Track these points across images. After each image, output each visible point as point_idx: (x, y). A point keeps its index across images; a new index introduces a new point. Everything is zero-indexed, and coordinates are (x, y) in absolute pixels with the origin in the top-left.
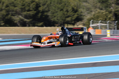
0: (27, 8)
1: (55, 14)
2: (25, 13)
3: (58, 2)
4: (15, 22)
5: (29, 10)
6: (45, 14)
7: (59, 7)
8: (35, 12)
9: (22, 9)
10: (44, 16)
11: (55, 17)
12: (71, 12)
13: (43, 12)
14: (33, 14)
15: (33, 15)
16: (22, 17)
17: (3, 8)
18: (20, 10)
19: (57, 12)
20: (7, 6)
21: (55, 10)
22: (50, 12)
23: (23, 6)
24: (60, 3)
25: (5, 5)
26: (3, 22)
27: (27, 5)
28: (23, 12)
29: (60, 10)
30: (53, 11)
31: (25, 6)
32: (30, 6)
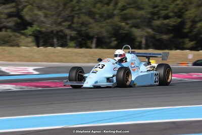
0: (163, 13)
2: (157, 23)
5: (167, 17)
6: (199, 25)
8: (179, 20)
9: (153, 14)
10: (195, 30)
13: (194, 22)
14: (174, 23)
15: (174, 26)
16: (153, 30)
17: (116, 12)
20: (123, 8)
23: (155, 7)
25: (120, 5)
26: (115, 40)
27: (164, 6)
28: (155, 20)
31: (160, 8)
32: (169, 9)
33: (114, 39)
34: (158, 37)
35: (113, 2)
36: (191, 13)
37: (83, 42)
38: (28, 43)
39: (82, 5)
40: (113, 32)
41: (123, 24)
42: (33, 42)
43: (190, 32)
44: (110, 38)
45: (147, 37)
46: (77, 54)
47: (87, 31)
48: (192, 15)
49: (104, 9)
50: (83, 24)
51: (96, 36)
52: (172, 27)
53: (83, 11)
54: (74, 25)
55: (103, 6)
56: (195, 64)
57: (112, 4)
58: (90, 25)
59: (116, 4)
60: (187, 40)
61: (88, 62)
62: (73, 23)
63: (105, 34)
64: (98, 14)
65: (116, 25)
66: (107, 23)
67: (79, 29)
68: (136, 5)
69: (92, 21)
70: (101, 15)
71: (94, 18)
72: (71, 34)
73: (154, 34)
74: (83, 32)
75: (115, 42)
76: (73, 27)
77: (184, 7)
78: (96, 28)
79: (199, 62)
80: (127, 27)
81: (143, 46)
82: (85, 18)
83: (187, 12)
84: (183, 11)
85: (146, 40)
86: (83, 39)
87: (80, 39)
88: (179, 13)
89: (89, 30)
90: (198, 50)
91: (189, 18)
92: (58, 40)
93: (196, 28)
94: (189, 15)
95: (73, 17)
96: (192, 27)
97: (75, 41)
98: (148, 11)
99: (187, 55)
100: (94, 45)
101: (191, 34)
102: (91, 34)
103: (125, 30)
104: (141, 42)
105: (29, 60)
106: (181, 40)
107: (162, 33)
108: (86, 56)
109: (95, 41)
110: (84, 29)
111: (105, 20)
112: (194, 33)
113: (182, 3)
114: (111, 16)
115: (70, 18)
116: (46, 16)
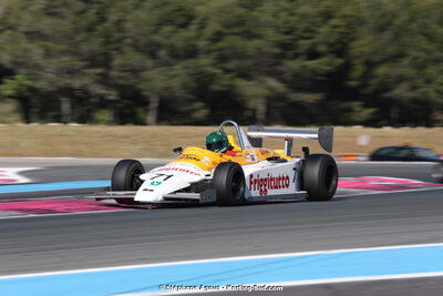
0: (304, 44)
1: (432, 70)
2: (294, 65)
4: (252, 104)
5: (313, 54)
6: (381, 70)
8: (339, 61)
9: (282, 45)
10: (374, 82)
11: (429, 81)
13: (371, 65)
14: (328, 68)
15: (328, 74)
16: (283, 81)
17: (202, 44)
18: (277, 50)
19: (437, 61)
20: (218, 37)
21: (425, 51)
22: (406, 61)
23: (287, 33)
25: (211, 28)
27: (307, 30)
30: (423, 56)
31: (299, 33)
32: (318, 36)
33: (199, 104)
34: (293, 97)
35: (195, 22)
36: (363, 45)
37: (128, 111)
38: (6, 114)
42: (15, 112)
43: (364, 86)
45: (268, 98)
48: (365, 49)
49: (180, 38)
52: (322, 75)
53: (128, 41)
55: (174, 32)
56: (375, 157)
57: (193, 27)
58: (148, 74)
59: (202, 26)
60: (356, 105)
62: (110, 68)
63: (180, 93)
67: (121, 82)
68: (243, 28)
69: (149, 63)
75: (204, 112)
77: (347, 31)
79: (383, 152)
80: (226, 78)
81: (260, 116)
82: (135, 58)
83: (355, 44)
84: (346, 40)
85: (268, 106)
87: (120, 105)
88: (339, 46)
89: (141, 86)
90: (380, 127)
91: (358, 57)
92: (73, 108)
93: (376, 77)
94: (358, 50)
96: (366, 76)
99: (356, 137)
100: (151, 117)
101: (364, 92)
104: (254, 110)
105: (7, 152)
106: (344, 105)
107: (301, 89)
108: (135, 143)
109: (154, 104)
112: (372, 88)
113: (344, 23)
114: (192, 53)
116: (48, 54)
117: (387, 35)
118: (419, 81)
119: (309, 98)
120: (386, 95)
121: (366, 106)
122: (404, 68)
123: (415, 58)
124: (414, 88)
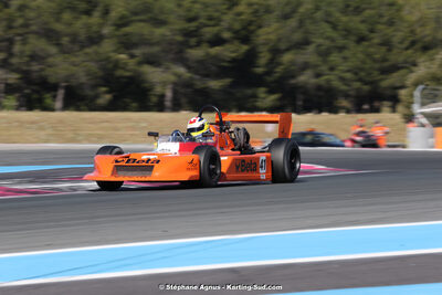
0: (209, 32)
1: (335, 58)
2: (196, 53)
3: (348, 6)
4: (158, 90)
5: (217, 41)
6: (287, 58)
7: (351, 24)
8: (245, 48)
9: (188, 34)
10: (279, 69)
11: (332, 69)
12: (407, 49)
13: (276, 52)
14: (233, 55)
15: (234, 60)
16: (189, 68)
17: (106, 31)
18: (179, 38)
19: (341, 49)
20: (122, 22)
21: (333, 40)
22: (311, 48)
23: (191, 20)
24: (358, 10)
25: (114, 15)
26: (107, 93)
27: (210, 18)
28: (191, 47)
29: (354, 38)
30: (327, 43)
31: (202, 20)
32: (222, 23)
33: (104, 89)
34: (199, 84)
35: (98, 9)
36: (268, 33)
37: (35, 96)
39: (32, 14)
40: (101, 74)
41: (123, 56)
43: (268, 73)
44: (95, 86)
45: (175, 84)
46: (21, 123)
47: (43, 73)
48: (272, 37)
49: (81, 25)
50: (34, 57)
51: (63, 84)
52: (229, 62)
53: (34, 28)
54: (14, 61)
55: (77, 18)
57: (97, 14)
58: (50, 60)
59: (106, 12)
60: (261, 91)
61: (47, 141)
62: (11, 55)
63: (83, 79)
64: (67, 35)
65: (108, 59)
66: (87, 54)
67: (25, 68)
68: (150, 15)
69: (53, 50)
70: (74, 38)
71: (58, 45)
72: (6, 79)
73: (191, 78)
74: (35, 75)
75: (108, 97)
76: (12, 65)
77: (254, 19)
78: (62, 67)
80: (132, 63)
81: (168, 103)
82: (38, 44)
83: (261, 31)
84: (252, 28)
85: (175, 92)
86: (33, 91)
87: (27, 91)
88: (244, 32)
89: (48, 72)
91: (264, 44)
93: (280, 64)
94: (264, 37)
95: (11, 42)
96: (273, 62)
97: (17, 95)
98: (177, 27)
100: (59, 104)
101: (269, 79)
102: (52, 80)
103: (128, 71)
104: (162, 96)
106: (249, 92)
107: (207, 76)
108: (42, 128)
109: (61, 93)
110: (35, 67)
111: (83, 47)
112: (277, 75)
113: (250, 11)
114: (95, 39)
115: (4, 44)
117: (293, 22)
118: (324, 68)
119: (215, 84)
120: (293, 81)
121: (271, 92)
122: (308, 56)
123: (319, 45)
124: (318, 75)
